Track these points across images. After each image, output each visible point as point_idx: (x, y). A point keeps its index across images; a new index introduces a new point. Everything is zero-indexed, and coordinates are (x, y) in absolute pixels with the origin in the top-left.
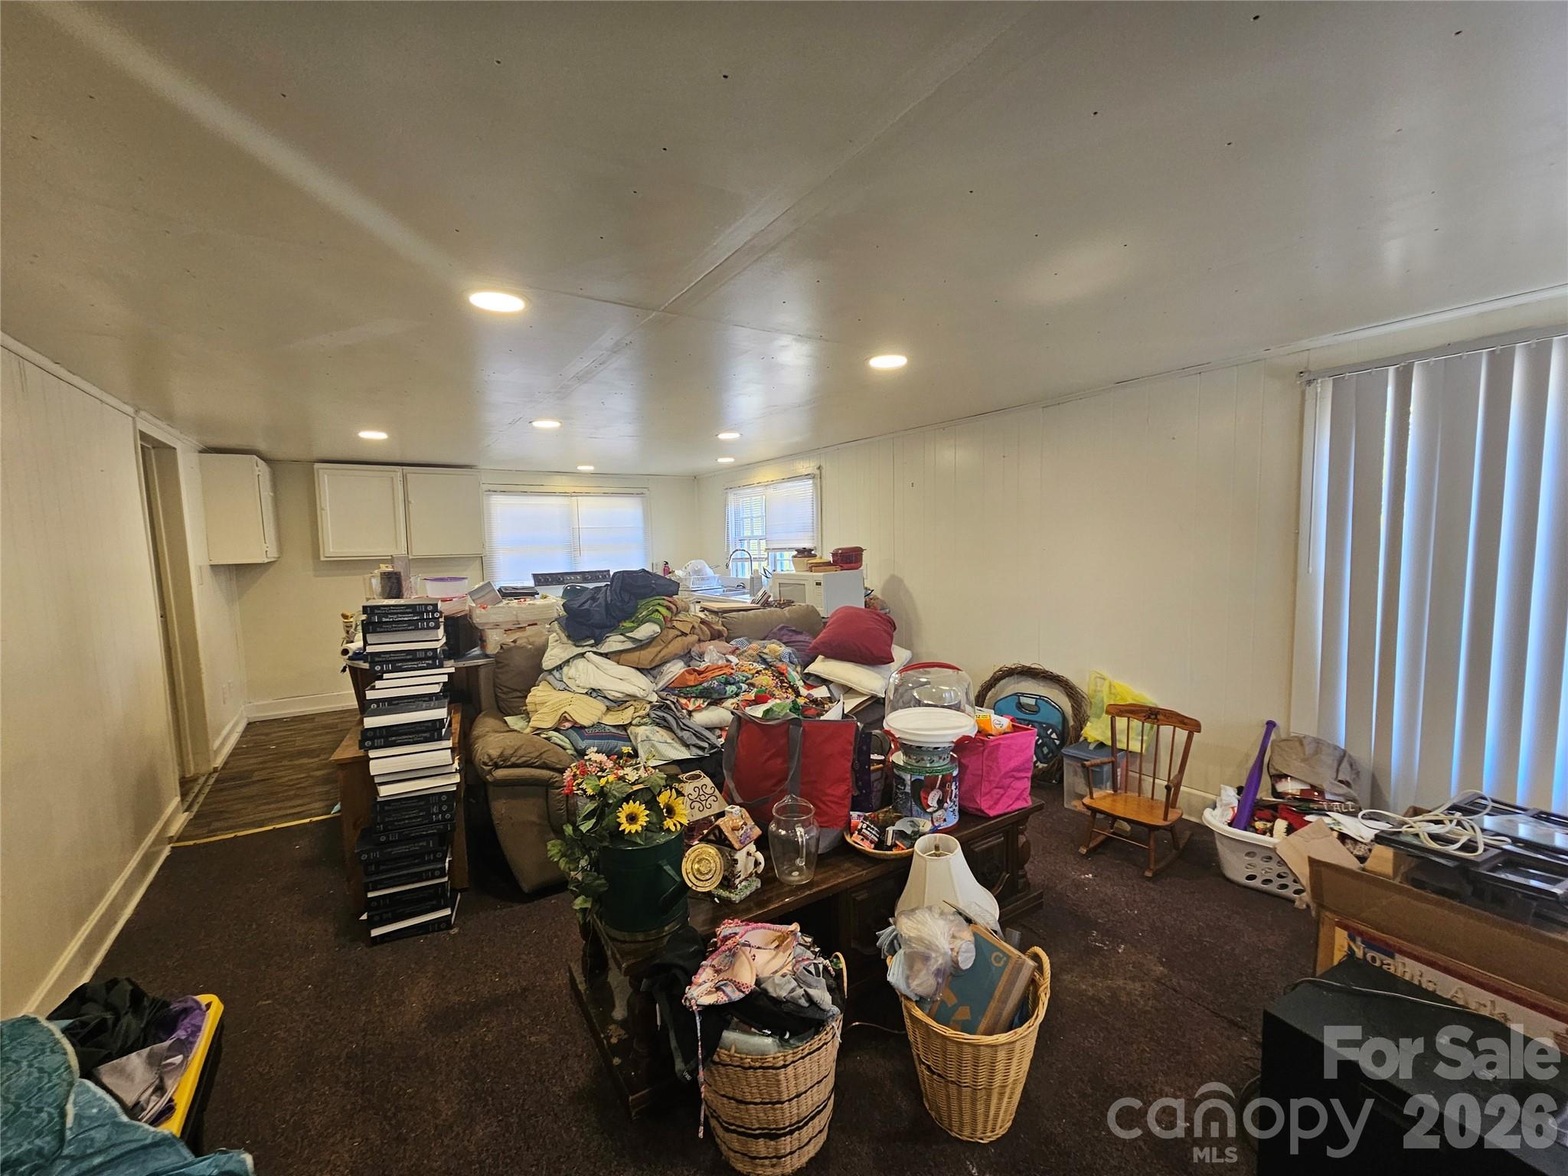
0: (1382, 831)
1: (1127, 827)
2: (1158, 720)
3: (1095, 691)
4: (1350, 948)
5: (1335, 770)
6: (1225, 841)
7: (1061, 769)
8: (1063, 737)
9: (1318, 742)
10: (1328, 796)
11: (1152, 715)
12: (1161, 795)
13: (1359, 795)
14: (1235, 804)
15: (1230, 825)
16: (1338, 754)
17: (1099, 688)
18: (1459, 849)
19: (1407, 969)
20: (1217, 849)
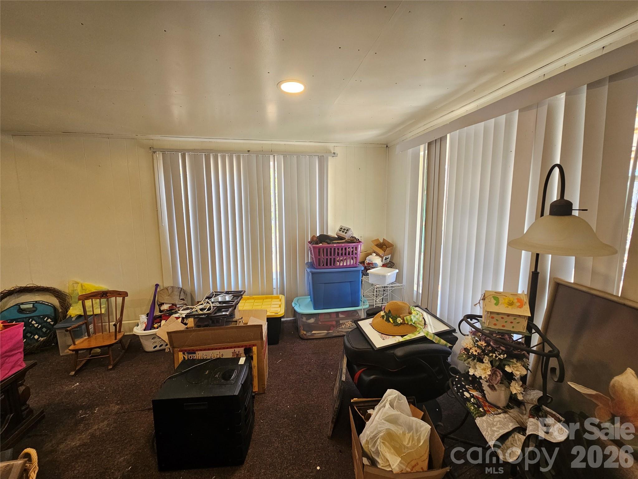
0: (187, 313)
1: (99, 350)
2: (108, 296)
3: (73, 291)
4: (184, 357)
5: (179, 296)
6: (143, 337)
7: (55, 336)
8: (56, 320)
9: (173, 287)
10: (178, 306)
11: (104, 294)
12: (113, 329)
13: (187, 302)
14: (146, 320)
15: (144, 330)
16: (179, 290)
17: (75, 289)
18: (207, 311)
19: (200, 355)
20: (141, 342)
